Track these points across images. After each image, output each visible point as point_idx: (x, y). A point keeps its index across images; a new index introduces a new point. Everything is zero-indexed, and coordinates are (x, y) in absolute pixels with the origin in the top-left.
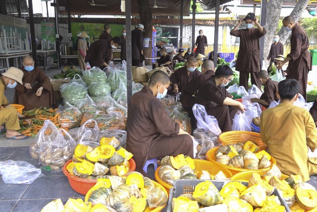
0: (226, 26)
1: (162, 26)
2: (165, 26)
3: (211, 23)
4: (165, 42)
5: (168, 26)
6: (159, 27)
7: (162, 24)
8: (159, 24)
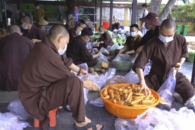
0: (127, 8)
1: (83, 7)
2: (85, 7)
3: (117, 6)
4: (85, 18)
5: (88, 7)
6: (81, 7)
7: (83, 6)
8: (81, 5)
